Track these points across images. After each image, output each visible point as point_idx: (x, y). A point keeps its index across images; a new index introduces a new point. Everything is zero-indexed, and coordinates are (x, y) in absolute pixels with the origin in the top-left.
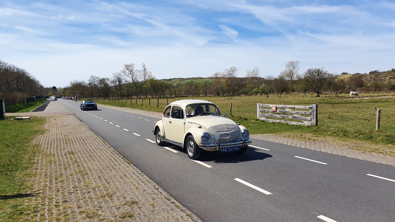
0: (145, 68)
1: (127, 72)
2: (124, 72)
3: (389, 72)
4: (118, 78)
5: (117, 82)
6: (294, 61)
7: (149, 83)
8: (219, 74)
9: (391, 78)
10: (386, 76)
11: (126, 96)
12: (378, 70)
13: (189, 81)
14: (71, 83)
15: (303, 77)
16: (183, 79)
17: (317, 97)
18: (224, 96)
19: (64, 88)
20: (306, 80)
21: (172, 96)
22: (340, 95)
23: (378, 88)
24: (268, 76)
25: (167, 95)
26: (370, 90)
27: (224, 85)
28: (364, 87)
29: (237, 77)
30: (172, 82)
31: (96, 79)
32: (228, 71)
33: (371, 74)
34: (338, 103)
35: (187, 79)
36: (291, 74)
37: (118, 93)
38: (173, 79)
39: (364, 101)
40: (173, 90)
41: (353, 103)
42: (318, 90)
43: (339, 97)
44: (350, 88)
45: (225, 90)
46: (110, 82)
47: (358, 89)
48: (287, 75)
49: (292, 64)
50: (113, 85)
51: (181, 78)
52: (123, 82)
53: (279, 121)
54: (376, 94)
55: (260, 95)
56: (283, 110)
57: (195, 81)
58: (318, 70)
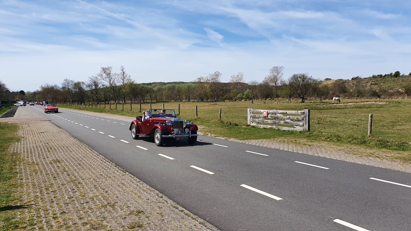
0: (124, 71)
1: (104, 75)
2: (102, 76)
3: (370, 79)
4: (95, 82)
5: (93, 86)
6: (278, 67)
7: (128, 87)
8: (203, 78)
9: (372, 84)
10: (367, 82)
11: (103, 101)
12: (359, 76)
13: (170, 85)
14: (42, 87)
15: (287, 83)
16: (164, 84)
17: (301, 102)
18: (208, 102)
19: (34, 92)
20: (291, 85)
21: (153, 101)
22: (324, 101)
23: (360, 94)
24: (252, 82)
25: (147, 100)
26: (352, 96)
27: (208, 90)
28: (347, 92)
29: (221, 82)
30: (152, 86)
31: (71, 83)
32: (212, 76)
33: (353, 80)
34: (324, 109)
35: (168, 83)
36: (275, 79)
37: (95, 98)
38: (153, 83)
39: (349, 107)
40: (154, 95)
41: (338, 108)
42: (303, 96)
43: (323, 102)
44: (333, 94)
45: (209, 95)
46: (85, 86)
47: (342, 94)
48: (272, 80)
49: (276, 70)
50: (88, 89)
51: (162, 82)
52: (100, 86)
53: (271, 126)
54: (358, 100)
55: (245, 101)
56: (275, 116)
57: (177, 85)
58: (303, 76)
